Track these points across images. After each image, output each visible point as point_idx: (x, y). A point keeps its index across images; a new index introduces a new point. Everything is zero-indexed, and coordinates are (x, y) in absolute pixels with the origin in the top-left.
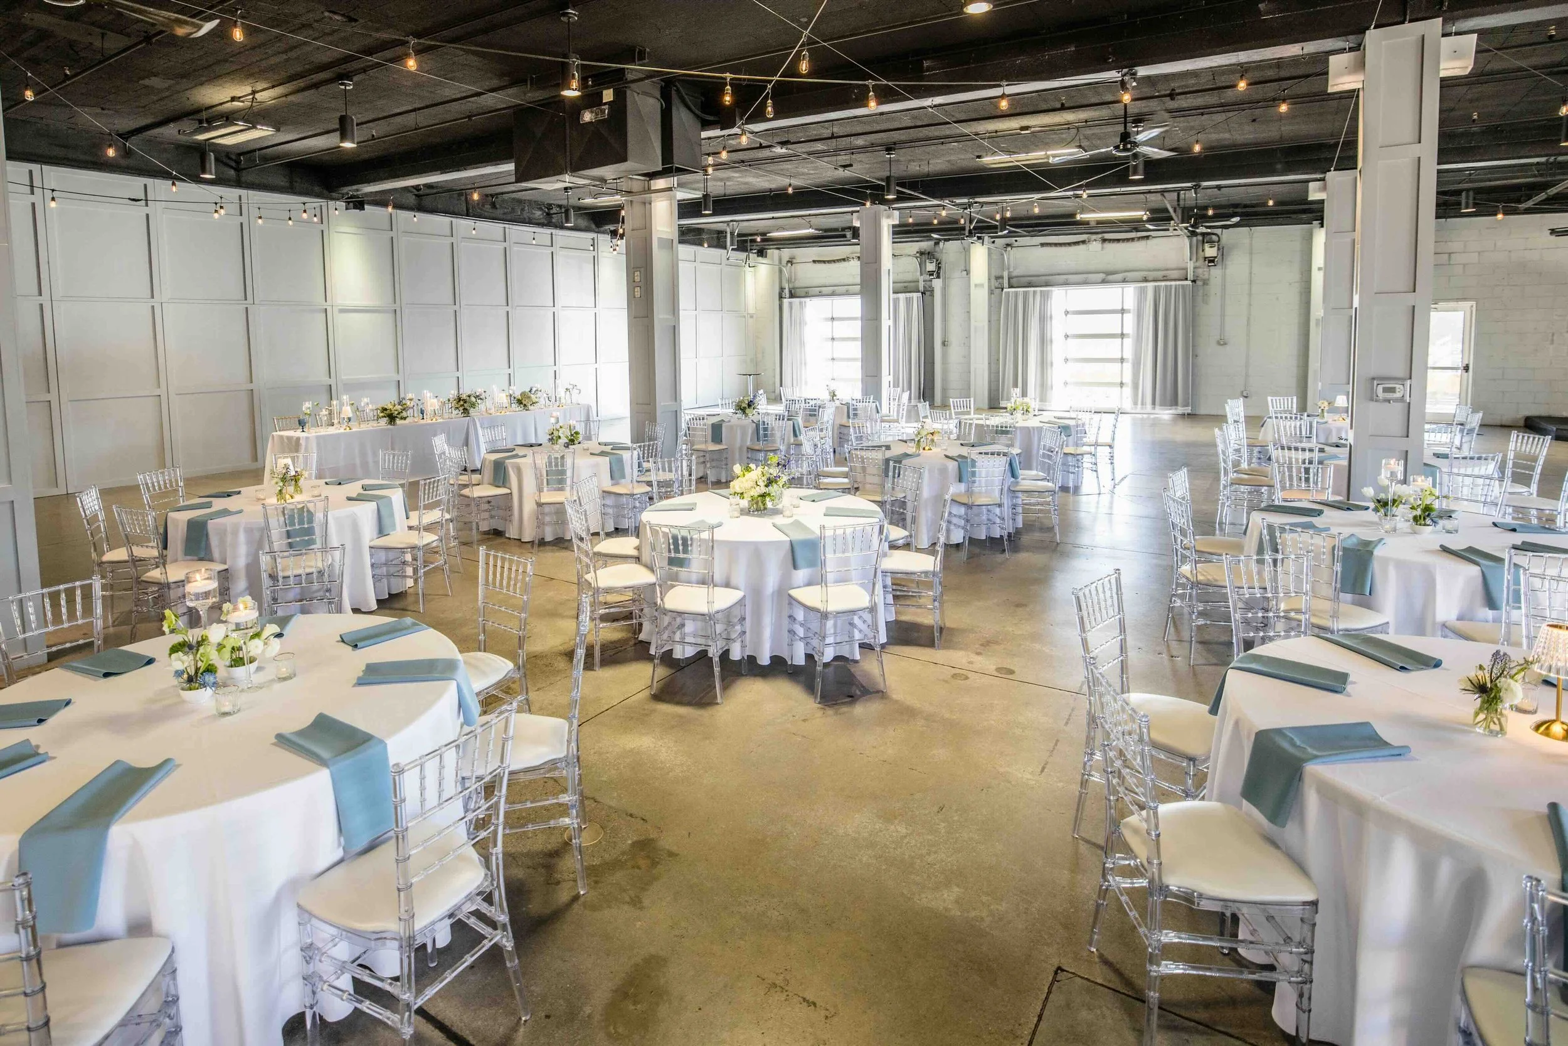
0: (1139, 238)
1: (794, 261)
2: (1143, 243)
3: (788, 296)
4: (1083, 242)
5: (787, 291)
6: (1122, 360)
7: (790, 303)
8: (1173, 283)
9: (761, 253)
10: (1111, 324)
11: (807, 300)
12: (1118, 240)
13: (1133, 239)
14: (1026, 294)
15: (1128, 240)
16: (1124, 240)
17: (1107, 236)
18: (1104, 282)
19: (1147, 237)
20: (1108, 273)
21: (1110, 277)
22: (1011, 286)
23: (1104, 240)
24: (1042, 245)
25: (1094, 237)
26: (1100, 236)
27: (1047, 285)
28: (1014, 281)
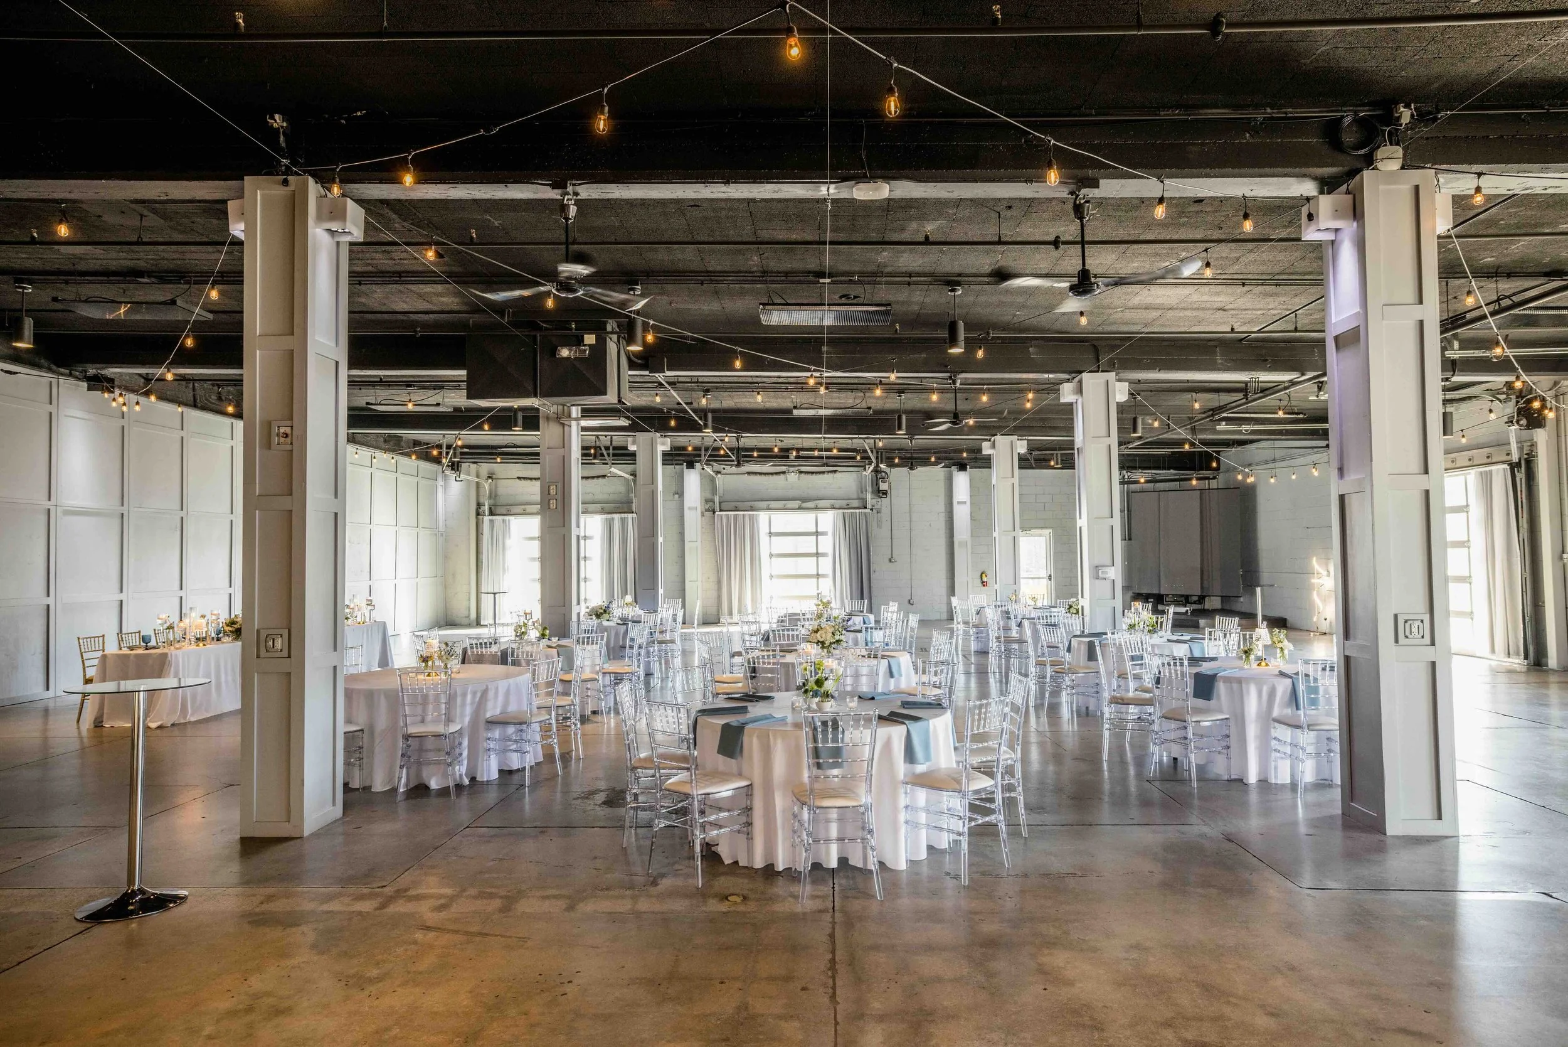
0: (829, 472)
1: (494, 477)
2: (831, 475)
3: (487, 512)
4: (784, 473)
5: (486, 508)
6: (818, 576)
7: (492, 521)
8: (858, 511)
9: (455, 467)
10: (807, 545)
11: (512, 518)
12: (812, 473)
13: (824, 472)
14: (736, 517)
15: (820, 473)
16: (816, 473)
17: (803, 469)
18: (800, 508)
19: (835, 471)
20: (804, 500)
21: (805, 505)
22: (721, 511)
23: (801, 472)
24: (749, 473)
25: (792, 469)
26: (797, 468)
27: (752, 509)
28: (724, 506)
